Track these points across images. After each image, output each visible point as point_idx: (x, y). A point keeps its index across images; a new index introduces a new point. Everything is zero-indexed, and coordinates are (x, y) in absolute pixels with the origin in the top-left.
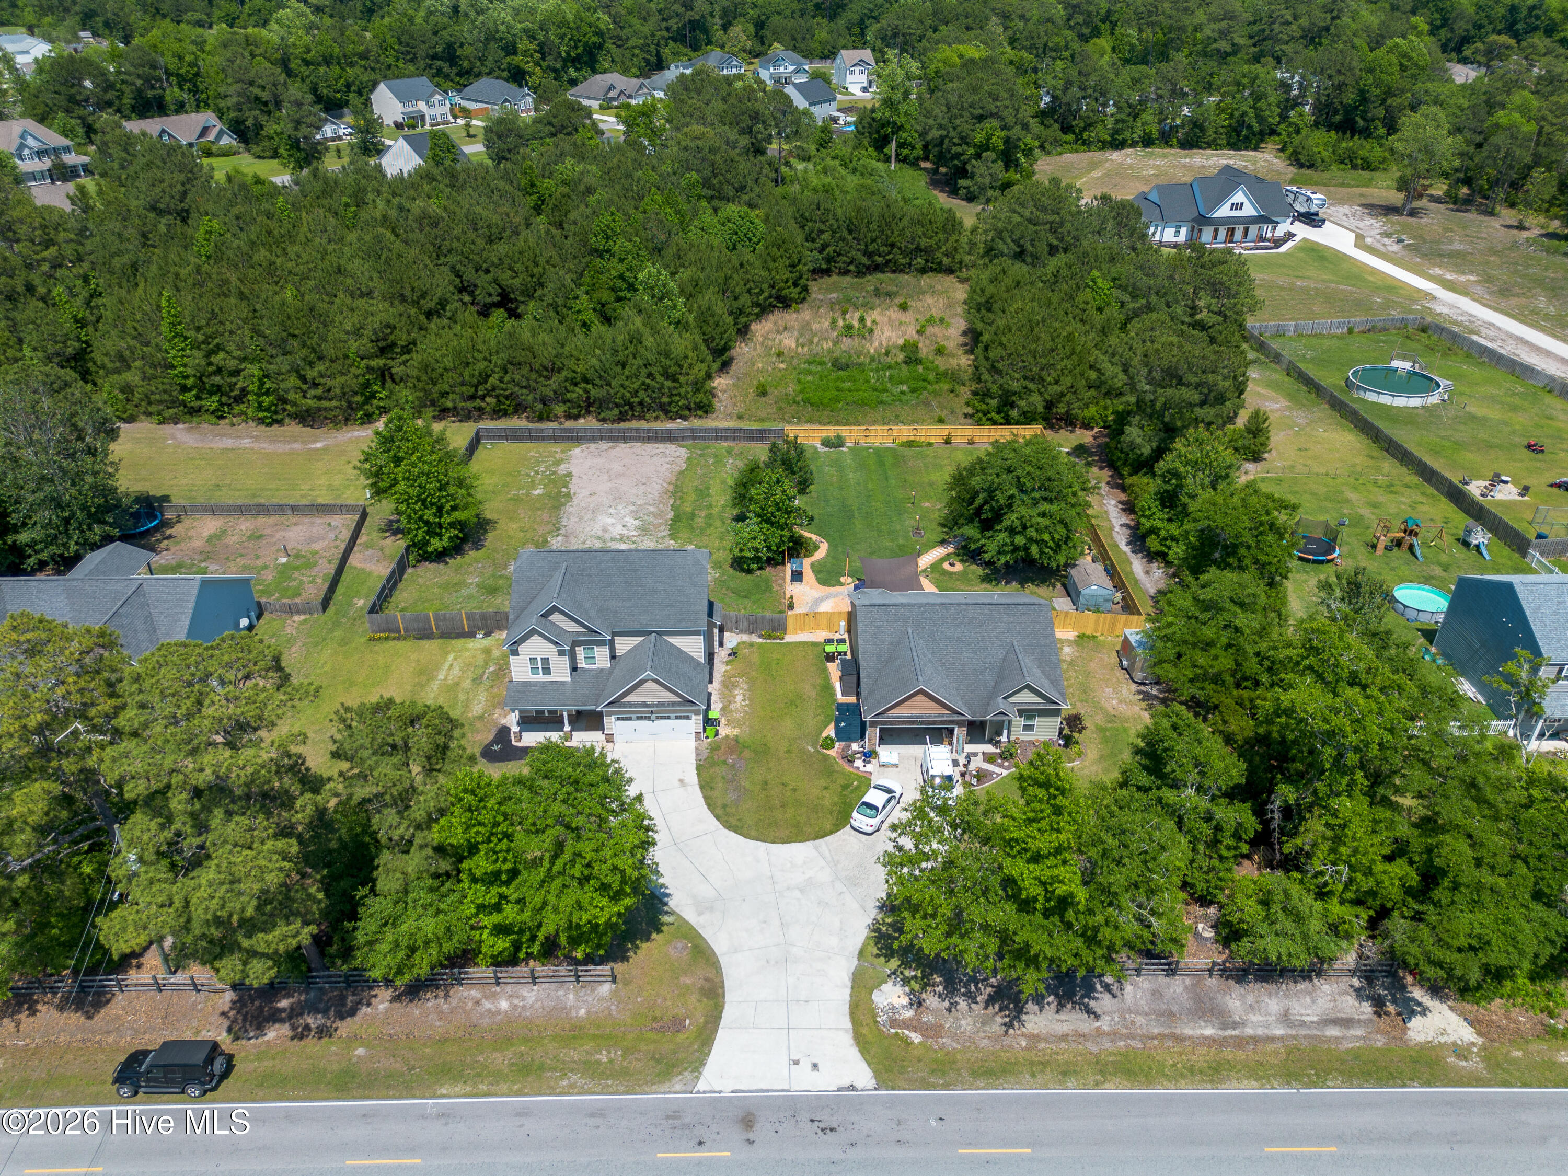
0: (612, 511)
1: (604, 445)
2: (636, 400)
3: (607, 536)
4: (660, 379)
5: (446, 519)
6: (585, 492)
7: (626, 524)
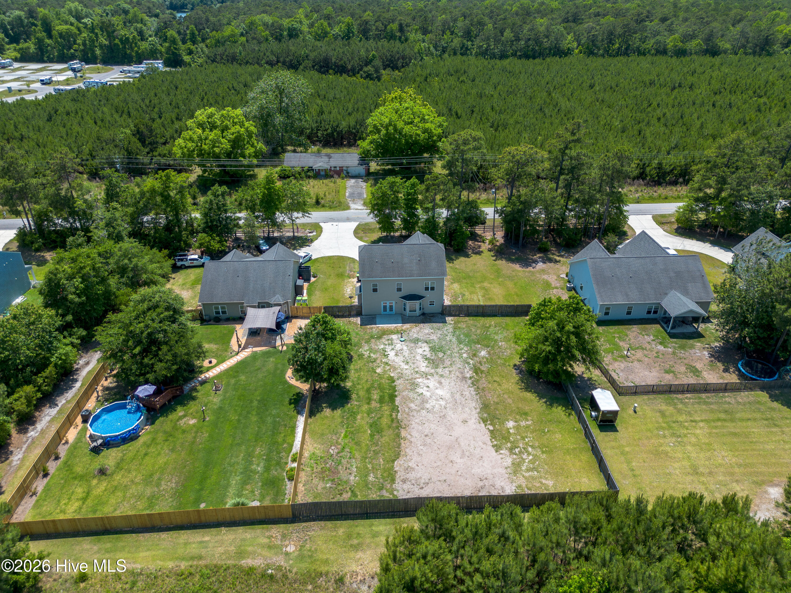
7: (427, 389)
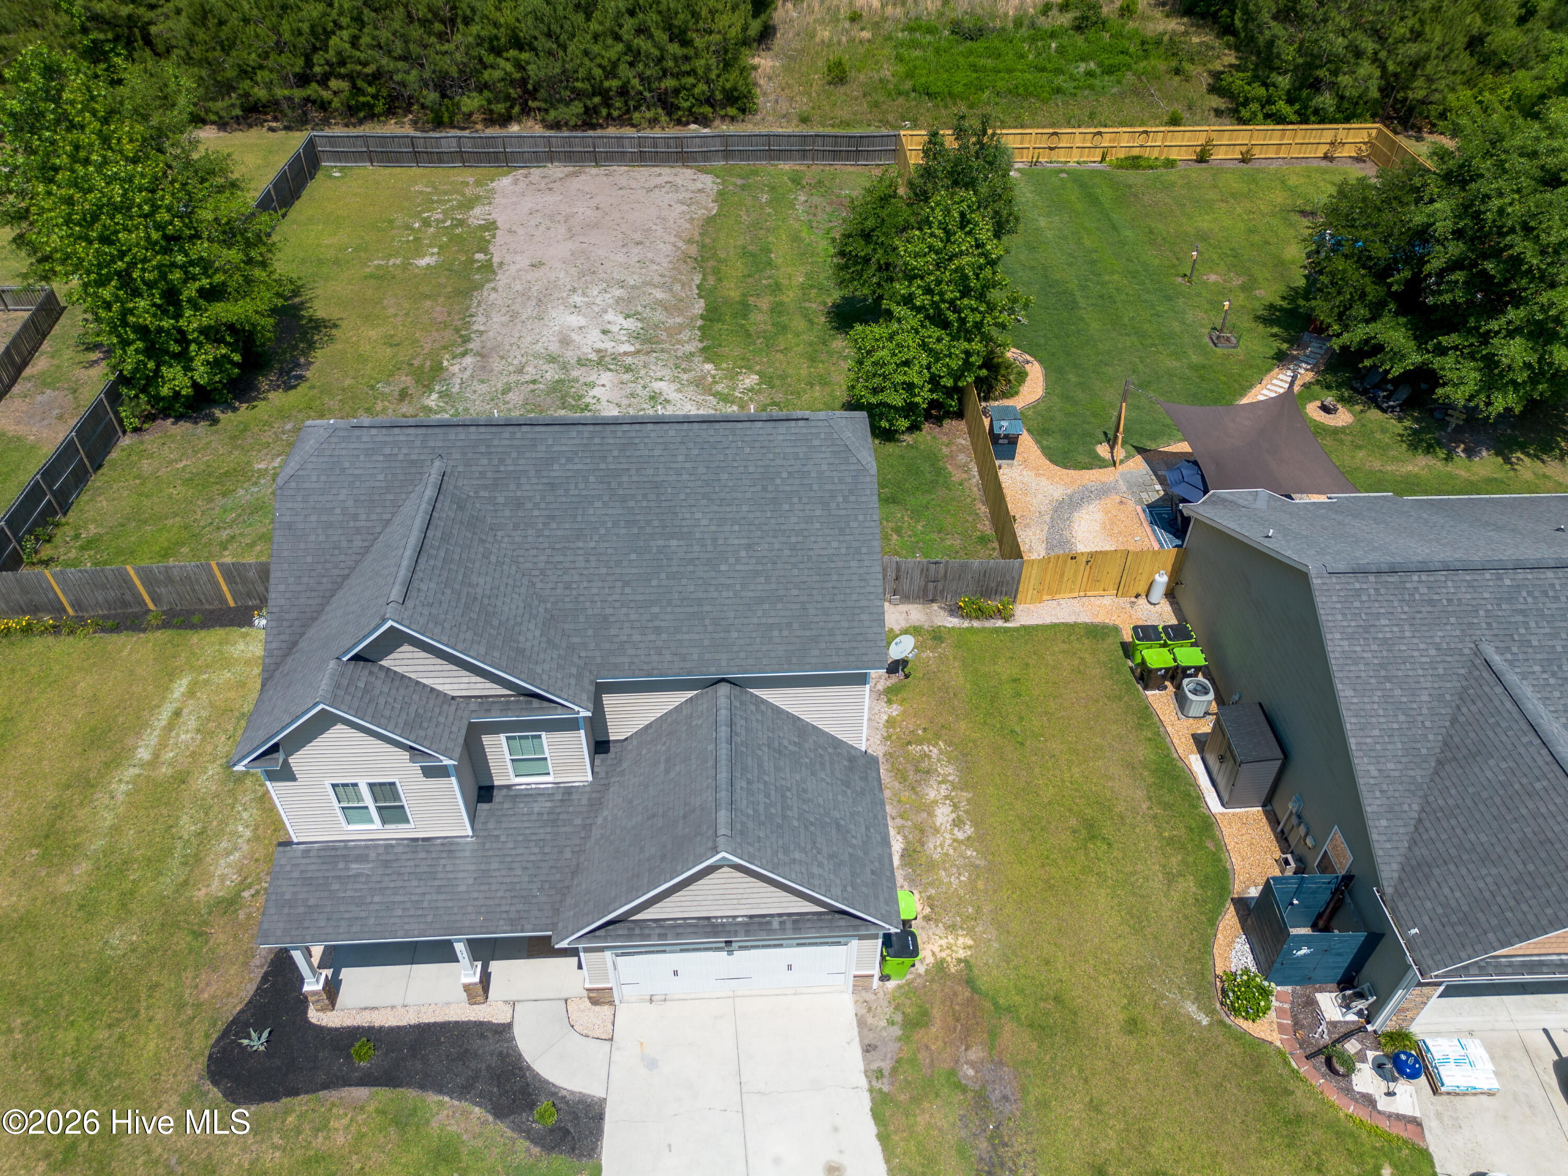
0: (578, 299)
1: (556, 170)
2: (614, 84)
3: (570, 356)
4: (661, 36)
5: (191, 322)
6: (523, 261)
7: (609, 327)
